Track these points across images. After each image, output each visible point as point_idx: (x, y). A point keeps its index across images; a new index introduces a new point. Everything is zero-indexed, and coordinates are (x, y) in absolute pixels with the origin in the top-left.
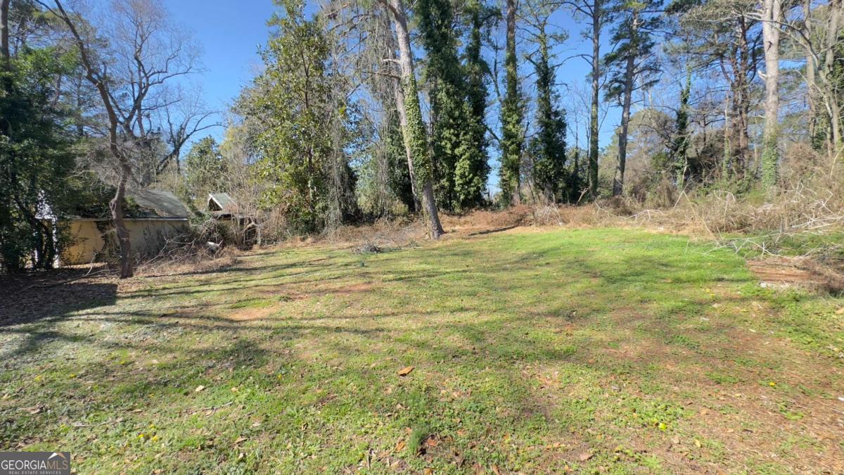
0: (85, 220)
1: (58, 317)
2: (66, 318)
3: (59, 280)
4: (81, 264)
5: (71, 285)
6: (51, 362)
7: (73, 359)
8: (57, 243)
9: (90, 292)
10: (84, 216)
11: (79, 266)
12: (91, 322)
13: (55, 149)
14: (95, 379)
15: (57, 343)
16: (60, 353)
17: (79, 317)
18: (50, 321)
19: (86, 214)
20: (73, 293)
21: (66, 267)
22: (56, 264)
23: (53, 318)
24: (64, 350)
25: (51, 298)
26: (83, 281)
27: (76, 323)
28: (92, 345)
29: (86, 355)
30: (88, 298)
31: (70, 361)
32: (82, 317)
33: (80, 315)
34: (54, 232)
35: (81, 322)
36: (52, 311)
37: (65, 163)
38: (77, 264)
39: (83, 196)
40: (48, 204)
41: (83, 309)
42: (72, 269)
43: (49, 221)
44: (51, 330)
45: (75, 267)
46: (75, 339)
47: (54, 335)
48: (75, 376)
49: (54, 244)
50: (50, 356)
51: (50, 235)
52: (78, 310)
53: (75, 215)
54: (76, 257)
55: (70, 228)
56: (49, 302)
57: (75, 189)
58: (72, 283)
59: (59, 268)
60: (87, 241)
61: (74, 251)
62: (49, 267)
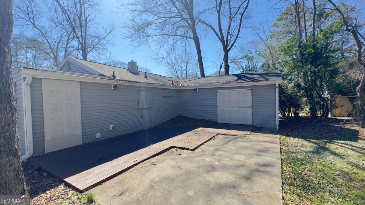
0: (343, 97)
1: (328, 141)
2: (331, 143)
3: (330, 123)
4: (340, 117)
5: (335, 127)
6: (324, 161)
7: (333, 164)
8: (330, 107)
9: (344, 132)
10: (342, 95)
11: (339, 118)
12: (343, 148)
13: (330, 67)
14: (344, 180)
15: (327, 153)
16: (328, 158)
17: (337, 144)
18: (325, 142)
19: (343, 94)
20: (336, 131)
21: (333, 118)
22: (329, 116)
23: (326, 141)
24: (330, 158)
25: (326, 131)
26: (340, 126)
27: (336, 146)
28: (343, 161)
29: (341, 165)
30: (343, 135)
31: (332, 165)
32: (339, 144)
33: (338, 143)
34: (329, 102)
35: (338, 147)
36: (327, 137)
37: (335, 72)
38: (339, 117)
39: (342, 86)
40: (327, 91)
41: (340, 140)
42: (336, 119)
43: (327, 98)
44: (325, 146)
45: (337, 118)
46: (335, 154)
47: (326, 149)
48: (334, 174)
49: (329, 107)
50: (324, 158)
51: (327, 104)
52: (337, 140)
53: (338, 94)
54: (338, 114)
55: (336, 101)
56: (325, 133)
57: (339, 83)
58: (336, 126)
59: (330, 118)
60: (343, 107)
61: (337, 111)
62: (327, 117)
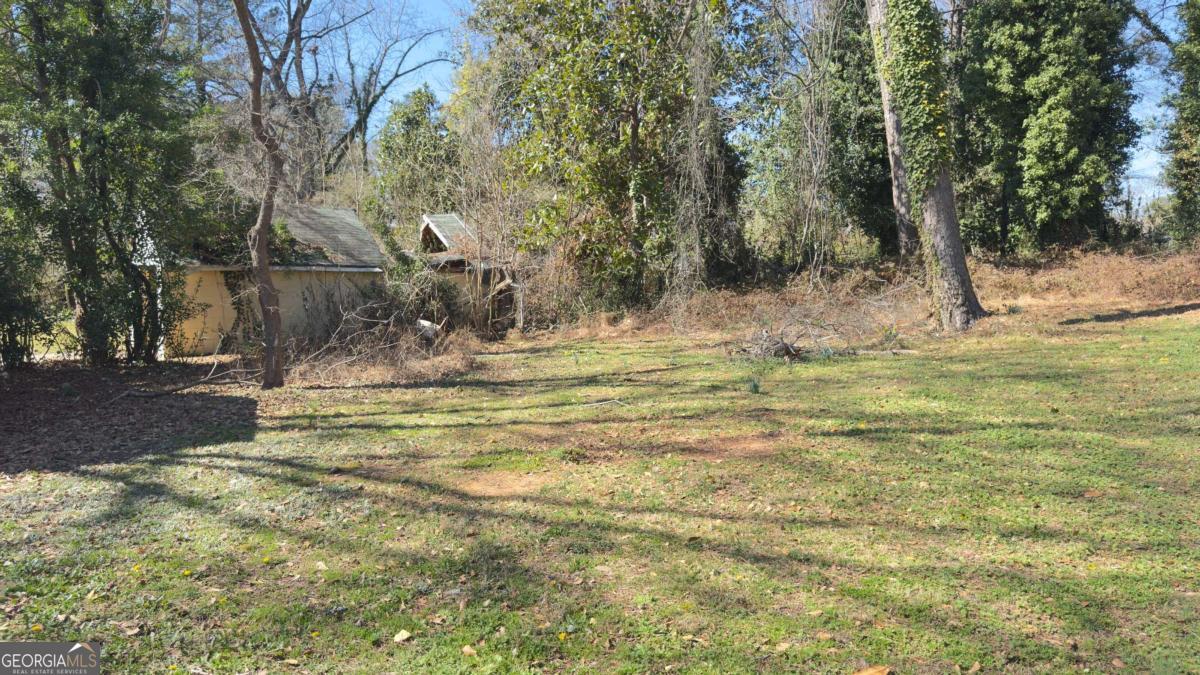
0: (207, 268)
1: (165, 457)
2: (176, 460)
3: (165, 385)
4: (198, 356)
5: (183, 396)
6: (155, 541)
7: (187, 540)
8: (163, 312)
9: (214, 412)
10: (206, 261)
11: (195, 359)
12: (215, 471)
13: (163, 129)
14: (222, 586)
15: (164, 506)
16: (168, 525)
17: (195, 460)
18: (153, 463)
19: (209, 256)
20: (187, 411)
21: (176, 360)
22: (161, 355)
23: (158, 457)
24: (175, 520)
25: (154, 417)
26: (201, 389)
27: (192, 471)
28: (217, 517)
29: (209, 537)
30: (211, 423)
31: (184, 544)
32: (202, 461)
33: (198, 456)
34: (159, 290)
35: (199, 470)
36: (157, 443)
37: (177, 158)
38: (193, 355)
39: (204, 221)
40: (152, 238)
41: (203, 444)
42: (185, 365)
43: (152, 269)
44: (155, 479)
45: (189, 360)
46: (190, 502)
47: (158, 491)
48: (191, 575)
49: (159, 314)
50: (152, 528)
51: (153, 297)
52: (195, 446)
53: (192, 258)
54: (190, 342)
55: (184, 283)
56: (151, 426)
57: (193, 207)
58: (186, 391)
59: (165, 362)
60: (208, 310)
61: (189, 330)
62: (151, 358)
